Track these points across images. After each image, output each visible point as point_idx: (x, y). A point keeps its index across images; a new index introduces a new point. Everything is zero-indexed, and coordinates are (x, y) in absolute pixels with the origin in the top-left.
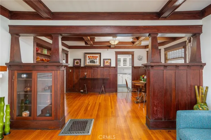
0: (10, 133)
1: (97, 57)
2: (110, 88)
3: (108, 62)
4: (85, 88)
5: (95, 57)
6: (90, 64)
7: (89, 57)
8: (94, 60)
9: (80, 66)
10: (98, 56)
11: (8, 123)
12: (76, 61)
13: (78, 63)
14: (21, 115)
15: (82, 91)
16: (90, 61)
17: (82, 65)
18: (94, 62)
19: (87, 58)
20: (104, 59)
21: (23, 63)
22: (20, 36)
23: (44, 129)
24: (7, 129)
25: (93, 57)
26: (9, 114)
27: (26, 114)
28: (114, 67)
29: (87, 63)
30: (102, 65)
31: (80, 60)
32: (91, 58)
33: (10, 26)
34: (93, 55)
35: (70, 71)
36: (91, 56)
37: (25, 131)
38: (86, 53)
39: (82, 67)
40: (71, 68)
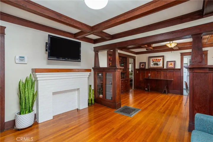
0: (94, 104)
1: (160, 60)
2: (173, 90)
3: (172, 64)
4: (149, 87)
5: (158, 60)
6: (154, 66)
7: (152, 60)
8: (158, 63)
9: (145, 68)
10: (161, 58)
11: (93, 99)
12: (141, 64)
13: (143, 65)
14: (99, 96)
15: (146, 89)
16: (154, 64)
17: (147, 68)
18: (157, 64)
19: (151, 61)
20: (167, 62)
21: (100, 67)
22: (99, 52)
23: (108, 107)
24: (93, 102)
25: (156, 60)
26: (93, 94)
27: (101, 96)
28: (179, 69)
29: (151, 66)
30: (165, 67)
31: (145, 63)
32: (154, 61)
33: (94, 48)
34: (156, 59)
35: (137, 72)
36: (154, 60)
37: (100, 105)
38: (150, 57)
39: (147, 69)
40: (138, 70)
